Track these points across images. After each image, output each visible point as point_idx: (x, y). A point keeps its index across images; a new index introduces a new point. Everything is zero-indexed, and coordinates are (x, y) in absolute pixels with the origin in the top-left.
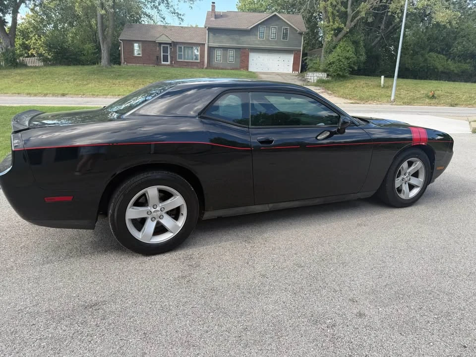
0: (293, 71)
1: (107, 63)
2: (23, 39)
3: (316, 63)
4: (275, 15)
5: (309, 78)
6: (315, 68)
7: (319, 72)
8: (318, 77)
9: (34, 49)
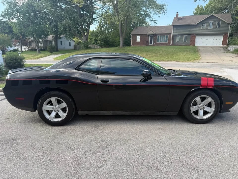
0: (222, 45)
1: (122, 46)
2: (96, 37)
3: (235, 40)
4: (212, 15)
5: (230, 48)
6: (233, 43)
7: (236, 45)
8: (235, 48)
9: (99, 41)
